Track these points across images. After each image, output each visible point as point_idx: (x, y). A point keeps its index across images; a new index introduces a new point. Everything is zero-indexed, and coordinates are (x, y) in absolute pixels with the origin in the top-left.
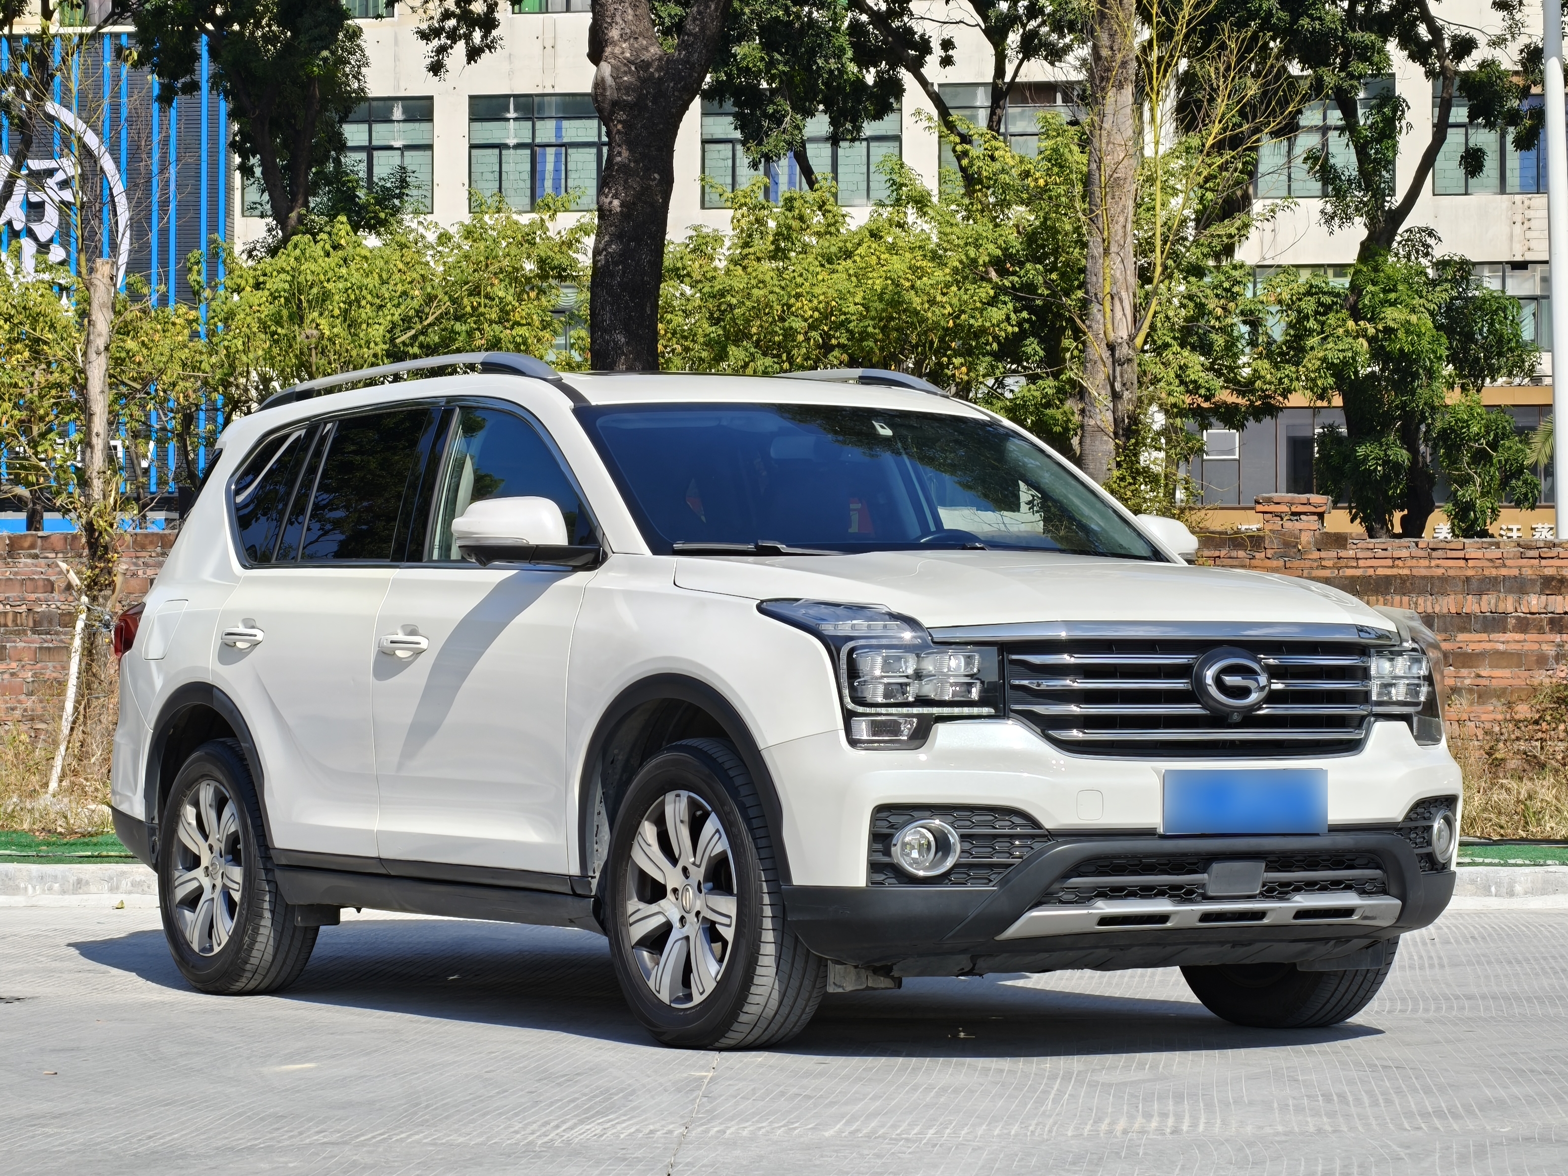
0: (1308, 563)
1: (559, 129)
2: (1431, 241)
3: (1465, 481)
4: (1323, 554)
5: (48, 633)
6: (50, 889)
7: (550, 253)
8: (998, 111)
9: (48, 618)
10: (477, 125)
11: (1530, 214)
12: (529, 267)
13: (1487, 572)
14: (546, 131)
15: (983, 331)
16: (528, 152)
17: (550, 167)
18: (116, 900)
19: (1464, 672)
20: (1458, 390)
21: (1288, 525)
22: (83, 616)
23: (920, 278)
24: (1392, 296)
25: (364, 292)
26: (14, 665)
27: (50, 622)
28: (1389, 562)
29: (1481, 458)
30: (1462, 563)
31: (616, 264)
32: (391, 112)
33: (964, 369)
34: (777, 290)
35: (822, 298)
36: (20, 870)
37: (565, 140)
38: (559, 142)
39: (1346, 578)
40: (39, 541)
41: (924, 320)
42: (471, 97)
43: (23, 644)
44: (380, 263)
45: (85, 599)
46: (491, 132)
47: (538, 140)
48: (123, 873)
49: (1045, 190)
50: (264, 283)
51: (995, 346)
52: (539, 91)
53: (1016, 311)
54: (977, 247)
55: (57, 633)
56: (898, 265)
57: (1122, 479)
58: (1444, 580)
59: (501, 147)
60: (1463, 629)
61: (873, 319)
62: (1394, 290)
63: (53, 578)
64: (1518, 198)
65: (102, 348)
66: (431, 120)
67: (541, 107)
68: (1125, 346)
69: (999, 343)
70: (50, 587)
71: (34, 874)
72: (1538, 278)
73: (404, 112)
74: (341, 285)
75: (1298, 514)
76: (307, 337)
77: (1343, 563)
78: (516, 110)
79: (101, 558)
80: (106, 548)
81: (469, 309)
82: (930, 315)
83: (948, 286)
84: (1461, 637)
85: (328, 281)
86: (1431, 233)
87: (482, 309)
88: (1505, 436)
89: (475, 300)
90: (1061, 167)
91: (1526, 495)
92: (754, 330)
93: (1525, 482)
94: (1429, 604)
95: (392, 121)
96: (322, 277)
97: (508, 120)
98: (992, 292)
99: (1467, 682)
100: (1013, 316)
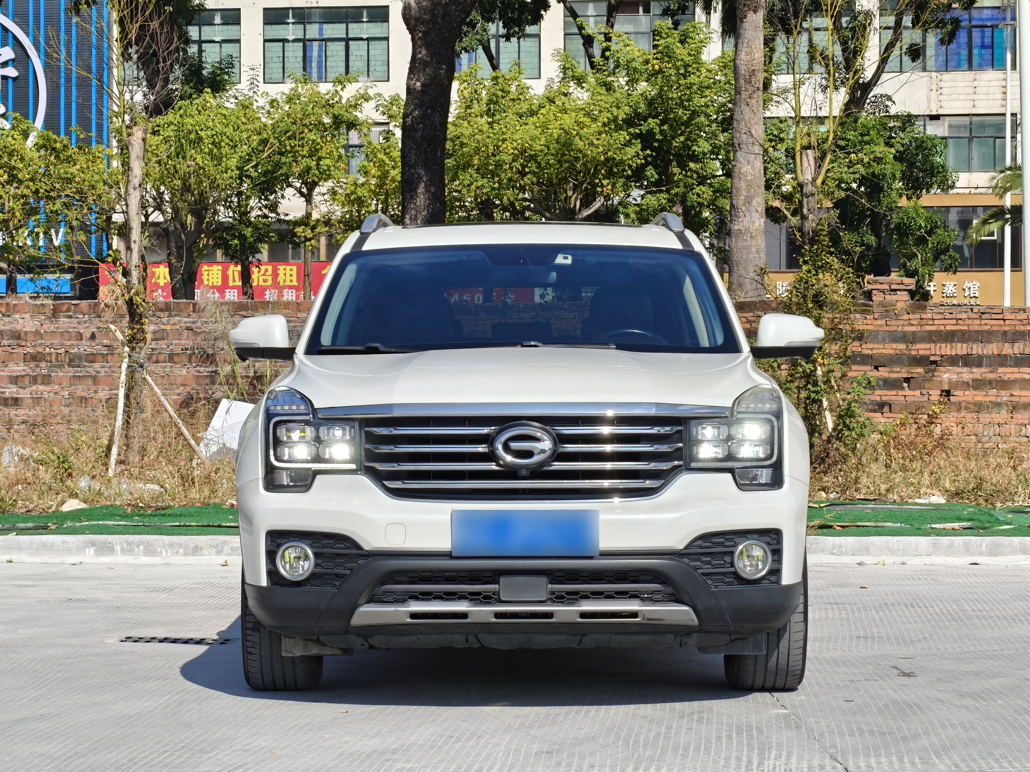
0: (901, 322)
1: (321, 30)
2: (889, 103)
3: (913, 256)
4: (911, 316)
5: (78, 367)
6: (177, 552)
7: (341, 112)
8: (612, 19)
9: (79, 357)
10: (268, 27)
11: (942, 84)
12: (327, 120)
13: (1017, 328)
14: (313, 31)
15: (622, 162)
16: (301, 44)
17: (315, 54)
18: (222, 559)
19: (1003, 393)
20: (904, 197)
21: (888, 297)
22: (126, 360)
23: (582, 129)
24: (866, 138)
25: (224, 138)
26: (57, 387)
27: (80, 360)
28: (954, 322)
29: (921, 241)
30: (1001, 322)
31: (419, 124)
32: (214, 19)
33: (609, 187)
34: (492, 135)
35: (519, 141)
36: (157, 540)
37: (325, 37)
38: (322, 37)
39: (926, 332)
40: (73, 307)
41: (585, 156)
42: (265, 9)
43: (62, 374)
44: (233, 118)
45: (127, 349)
46: (278, 31)
47: (307, 37)
48: (225, 542)
49: (660, 71)
50: (158, 131)
51: (629, 172)
52: (308, 5)
53: (642, 150)
54: (618, 108)
55: (85, 367)
56: (568, 120)
57: (809, 271)
58: (990, 333)
59: (284, 41)
60: (1002, 365)
61: (553, 155)
62: (868, 134)
63: (81, 331)
64: (934, 74)
65: (137, 185)
66: (239, 24)
67: (309, 16)
68: (810, 185)
69: (632, 171)
70: (80, 336)
71: (167, 542)
72: (946, 126)
73: (222, 19)
74: (209, 133)
75: (895, 290)
76: (188, 167)
77: (924, 322)
78: (293, 18)
79: (137, 322)
80: (141, 315)
81: (288, 148)
82: (589, 152)
83: (600, 133)
84: (1001, 370)
85: (202, 130)
86: (889, 98)
87: (297, 148)
88: (936, 227)
89: (293, 142)
90: (669, 57)
91: (951, 265)
92: (476, 162)
93: (950, 257)
94: (980, 348)
95: (214, 25)
96: (197, 128)
97: (288, 23)
98: (628, 138)
99: (1005, 399)
100: (640, 153)
